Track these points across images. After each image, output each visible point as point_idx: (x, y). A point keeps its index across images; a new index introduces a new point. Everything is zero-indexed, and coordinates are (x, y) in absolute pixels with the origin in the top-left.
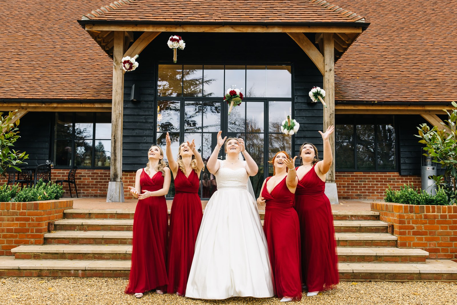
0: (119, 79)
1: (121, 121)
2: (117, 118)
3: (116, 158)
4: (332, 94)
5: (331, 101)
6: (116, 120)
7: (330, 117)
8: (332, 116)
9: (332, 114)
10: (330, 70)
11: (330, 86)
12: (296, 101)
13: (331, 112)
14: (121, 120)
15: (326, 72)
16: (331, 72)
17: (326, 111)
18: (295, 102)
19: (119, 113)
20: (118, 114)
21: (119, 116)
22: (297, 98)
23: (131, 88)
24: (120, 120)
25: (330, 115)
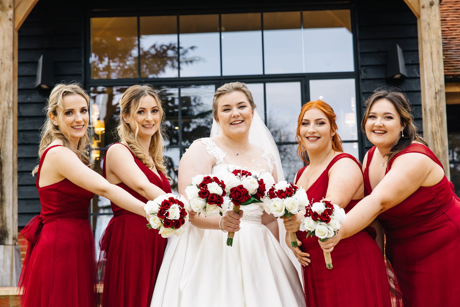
0: (7, 38)
1: (13, 123)
2: (5, 116)
3: (3, 197)
4: (438, 52)
5: (436, 66)
6: (3, 120)
7: (436, 98)
8: (440, 96)
9: (440, 92)
10: (432, 4)
11: (433, 37)
12: (363, 76)
13: (438, 87)
14: (13, 120)
15: (423, 7)
16: (433, 7)
17: (427, 87)
18: (363, 78)
19: (9, 107)
20: (6, 110)
21: (9, 113)
22: (365, 72)
23: (37, 63)
24: (11, 120)
25: (436, 93)
